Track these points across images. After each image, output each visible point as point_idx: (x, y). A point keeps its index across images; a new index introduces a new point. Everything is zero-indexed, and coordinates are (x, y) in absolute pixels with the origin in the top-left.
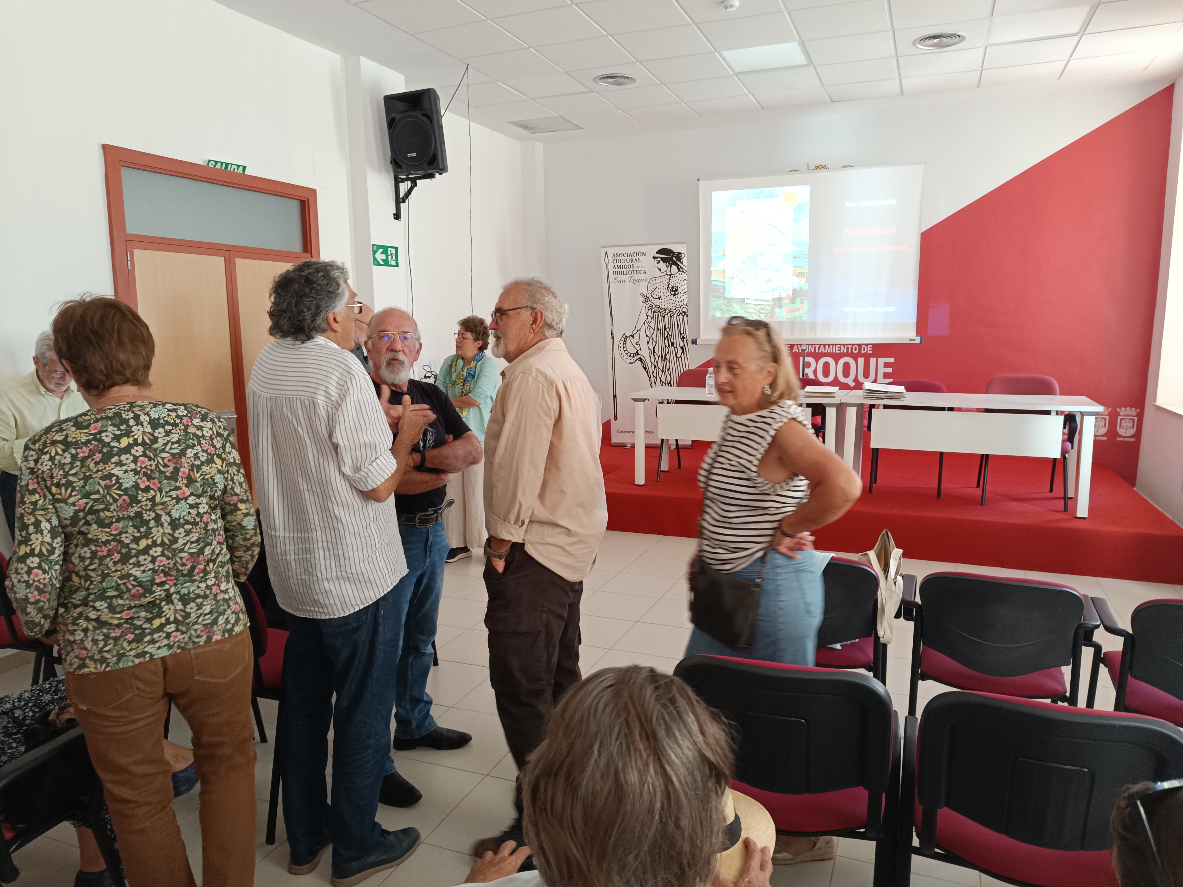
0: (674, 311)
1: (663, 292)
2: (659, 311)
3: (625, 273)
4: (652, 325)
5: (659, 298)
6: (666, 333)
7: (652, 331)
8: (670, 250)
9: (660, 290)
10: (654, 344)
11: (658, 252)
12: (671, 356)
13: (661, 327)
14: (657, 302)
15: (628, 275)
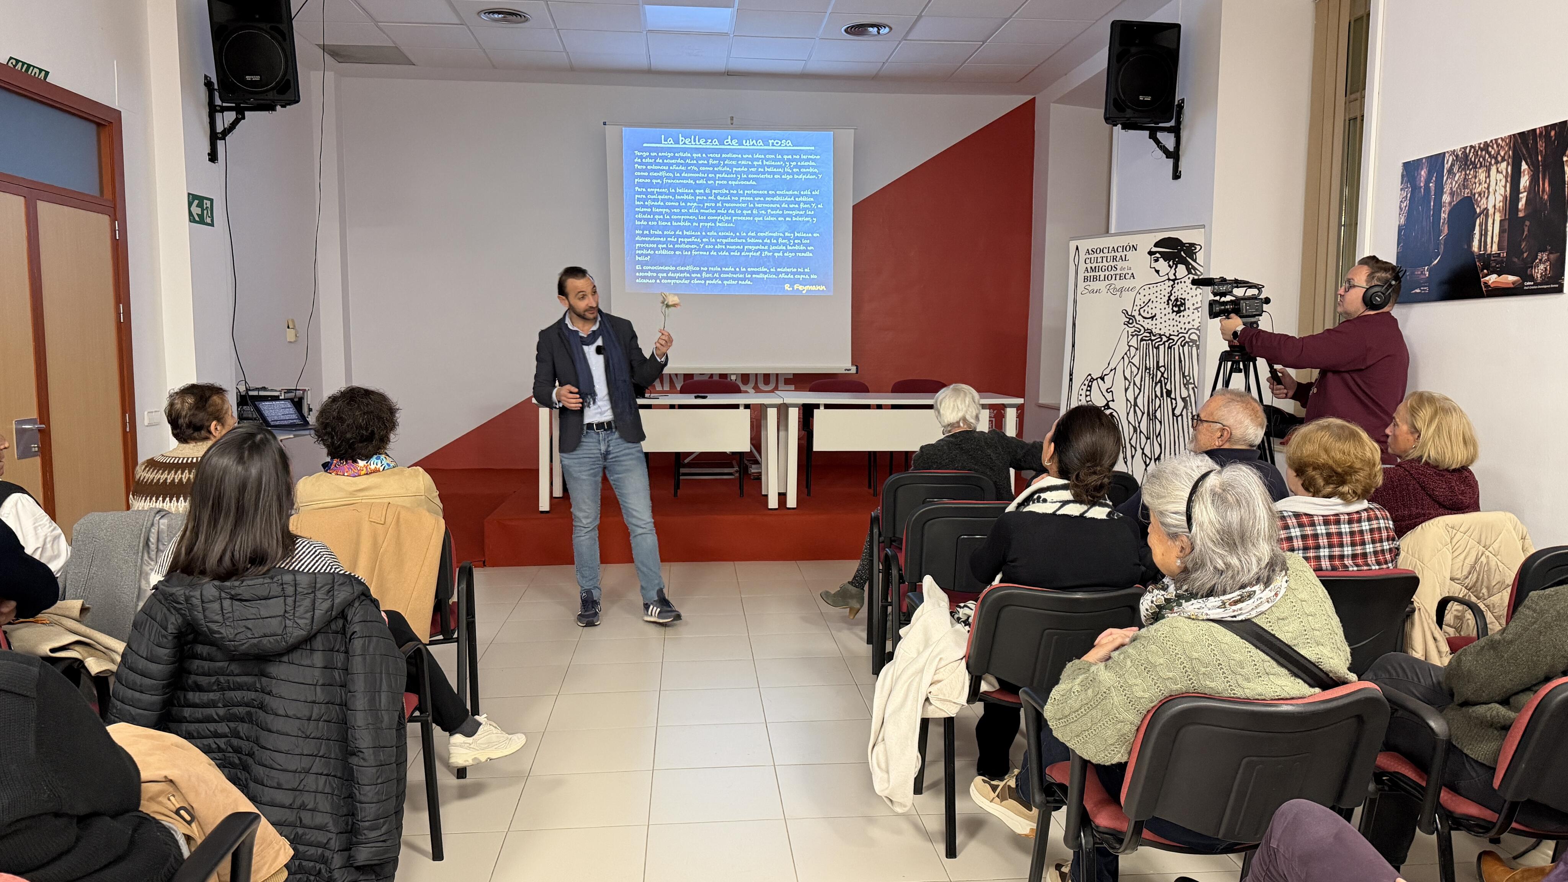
0: (1176, 338)
1: (1161, 308)
2: (1151, 339)
3: (1102, 278)
4: (1136, 360)
5: (1152, 318)
6: (1159, 374)
7: (1135, 370)
8: (1177, 239)
9: (1155, 304)
10: (1137, 391)
11: (1156, 245)
12: (1164, 414)
13: (1151, 363)
14: (1148, 324)
15: (1107, 282)
